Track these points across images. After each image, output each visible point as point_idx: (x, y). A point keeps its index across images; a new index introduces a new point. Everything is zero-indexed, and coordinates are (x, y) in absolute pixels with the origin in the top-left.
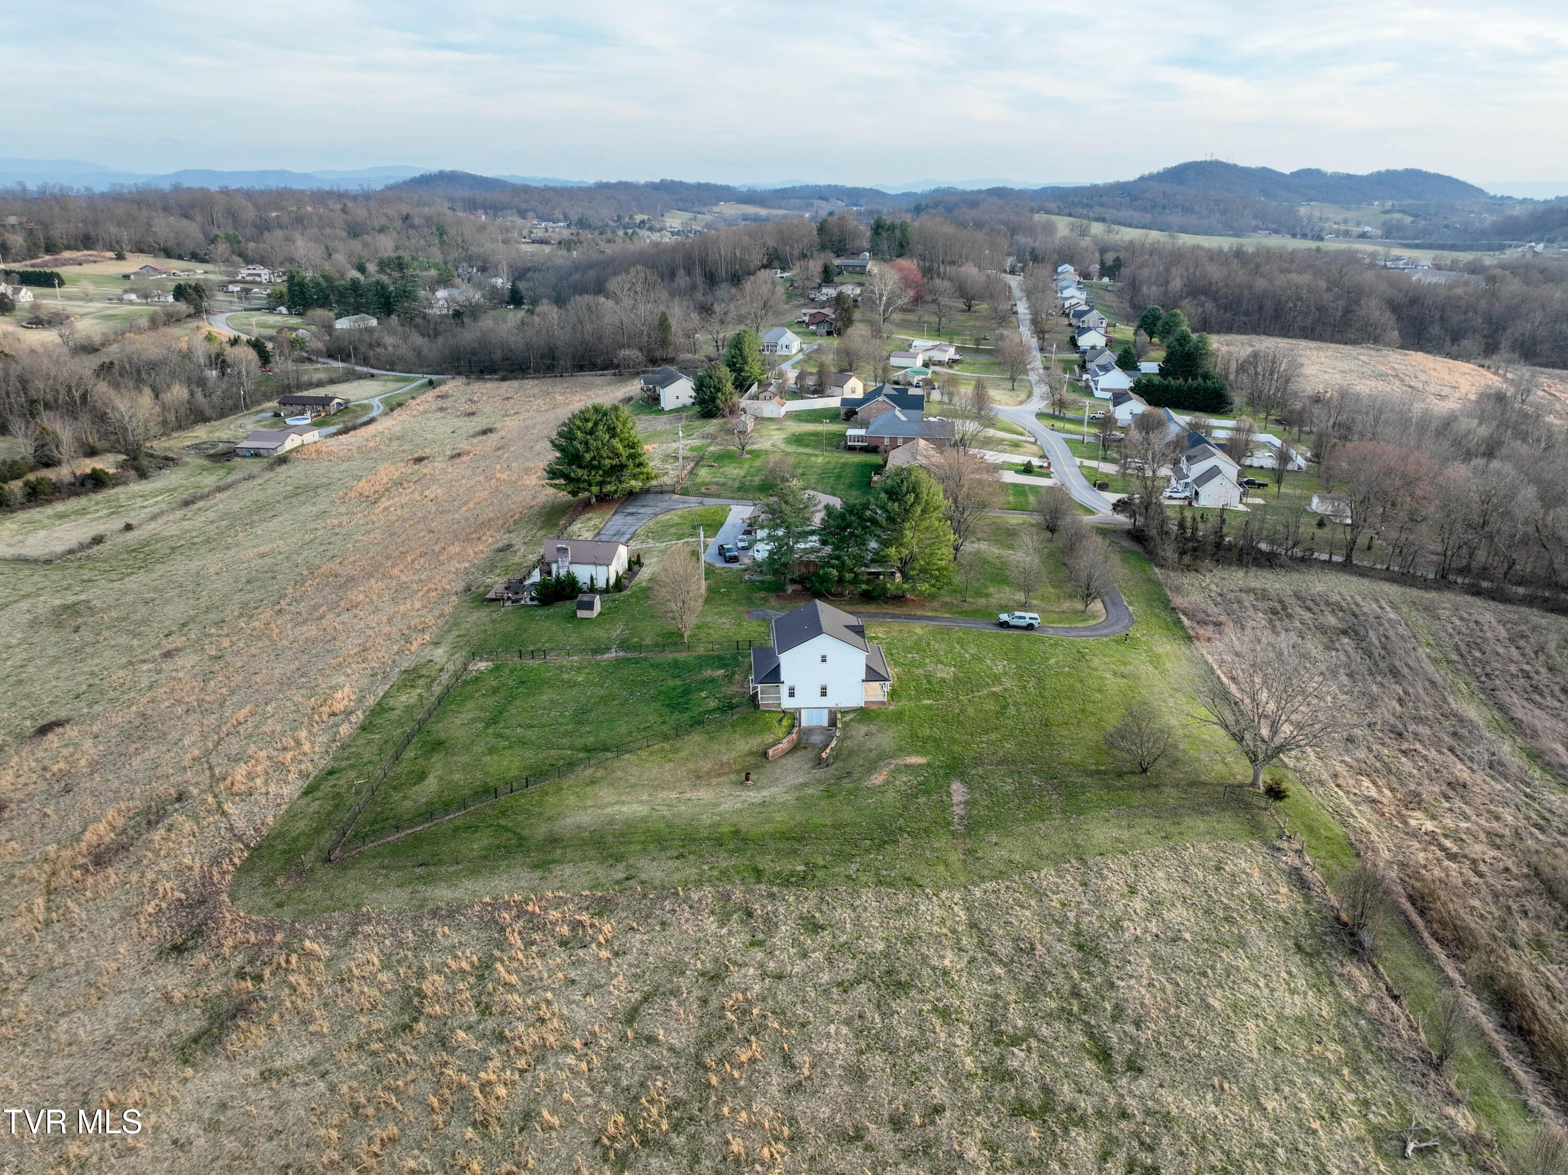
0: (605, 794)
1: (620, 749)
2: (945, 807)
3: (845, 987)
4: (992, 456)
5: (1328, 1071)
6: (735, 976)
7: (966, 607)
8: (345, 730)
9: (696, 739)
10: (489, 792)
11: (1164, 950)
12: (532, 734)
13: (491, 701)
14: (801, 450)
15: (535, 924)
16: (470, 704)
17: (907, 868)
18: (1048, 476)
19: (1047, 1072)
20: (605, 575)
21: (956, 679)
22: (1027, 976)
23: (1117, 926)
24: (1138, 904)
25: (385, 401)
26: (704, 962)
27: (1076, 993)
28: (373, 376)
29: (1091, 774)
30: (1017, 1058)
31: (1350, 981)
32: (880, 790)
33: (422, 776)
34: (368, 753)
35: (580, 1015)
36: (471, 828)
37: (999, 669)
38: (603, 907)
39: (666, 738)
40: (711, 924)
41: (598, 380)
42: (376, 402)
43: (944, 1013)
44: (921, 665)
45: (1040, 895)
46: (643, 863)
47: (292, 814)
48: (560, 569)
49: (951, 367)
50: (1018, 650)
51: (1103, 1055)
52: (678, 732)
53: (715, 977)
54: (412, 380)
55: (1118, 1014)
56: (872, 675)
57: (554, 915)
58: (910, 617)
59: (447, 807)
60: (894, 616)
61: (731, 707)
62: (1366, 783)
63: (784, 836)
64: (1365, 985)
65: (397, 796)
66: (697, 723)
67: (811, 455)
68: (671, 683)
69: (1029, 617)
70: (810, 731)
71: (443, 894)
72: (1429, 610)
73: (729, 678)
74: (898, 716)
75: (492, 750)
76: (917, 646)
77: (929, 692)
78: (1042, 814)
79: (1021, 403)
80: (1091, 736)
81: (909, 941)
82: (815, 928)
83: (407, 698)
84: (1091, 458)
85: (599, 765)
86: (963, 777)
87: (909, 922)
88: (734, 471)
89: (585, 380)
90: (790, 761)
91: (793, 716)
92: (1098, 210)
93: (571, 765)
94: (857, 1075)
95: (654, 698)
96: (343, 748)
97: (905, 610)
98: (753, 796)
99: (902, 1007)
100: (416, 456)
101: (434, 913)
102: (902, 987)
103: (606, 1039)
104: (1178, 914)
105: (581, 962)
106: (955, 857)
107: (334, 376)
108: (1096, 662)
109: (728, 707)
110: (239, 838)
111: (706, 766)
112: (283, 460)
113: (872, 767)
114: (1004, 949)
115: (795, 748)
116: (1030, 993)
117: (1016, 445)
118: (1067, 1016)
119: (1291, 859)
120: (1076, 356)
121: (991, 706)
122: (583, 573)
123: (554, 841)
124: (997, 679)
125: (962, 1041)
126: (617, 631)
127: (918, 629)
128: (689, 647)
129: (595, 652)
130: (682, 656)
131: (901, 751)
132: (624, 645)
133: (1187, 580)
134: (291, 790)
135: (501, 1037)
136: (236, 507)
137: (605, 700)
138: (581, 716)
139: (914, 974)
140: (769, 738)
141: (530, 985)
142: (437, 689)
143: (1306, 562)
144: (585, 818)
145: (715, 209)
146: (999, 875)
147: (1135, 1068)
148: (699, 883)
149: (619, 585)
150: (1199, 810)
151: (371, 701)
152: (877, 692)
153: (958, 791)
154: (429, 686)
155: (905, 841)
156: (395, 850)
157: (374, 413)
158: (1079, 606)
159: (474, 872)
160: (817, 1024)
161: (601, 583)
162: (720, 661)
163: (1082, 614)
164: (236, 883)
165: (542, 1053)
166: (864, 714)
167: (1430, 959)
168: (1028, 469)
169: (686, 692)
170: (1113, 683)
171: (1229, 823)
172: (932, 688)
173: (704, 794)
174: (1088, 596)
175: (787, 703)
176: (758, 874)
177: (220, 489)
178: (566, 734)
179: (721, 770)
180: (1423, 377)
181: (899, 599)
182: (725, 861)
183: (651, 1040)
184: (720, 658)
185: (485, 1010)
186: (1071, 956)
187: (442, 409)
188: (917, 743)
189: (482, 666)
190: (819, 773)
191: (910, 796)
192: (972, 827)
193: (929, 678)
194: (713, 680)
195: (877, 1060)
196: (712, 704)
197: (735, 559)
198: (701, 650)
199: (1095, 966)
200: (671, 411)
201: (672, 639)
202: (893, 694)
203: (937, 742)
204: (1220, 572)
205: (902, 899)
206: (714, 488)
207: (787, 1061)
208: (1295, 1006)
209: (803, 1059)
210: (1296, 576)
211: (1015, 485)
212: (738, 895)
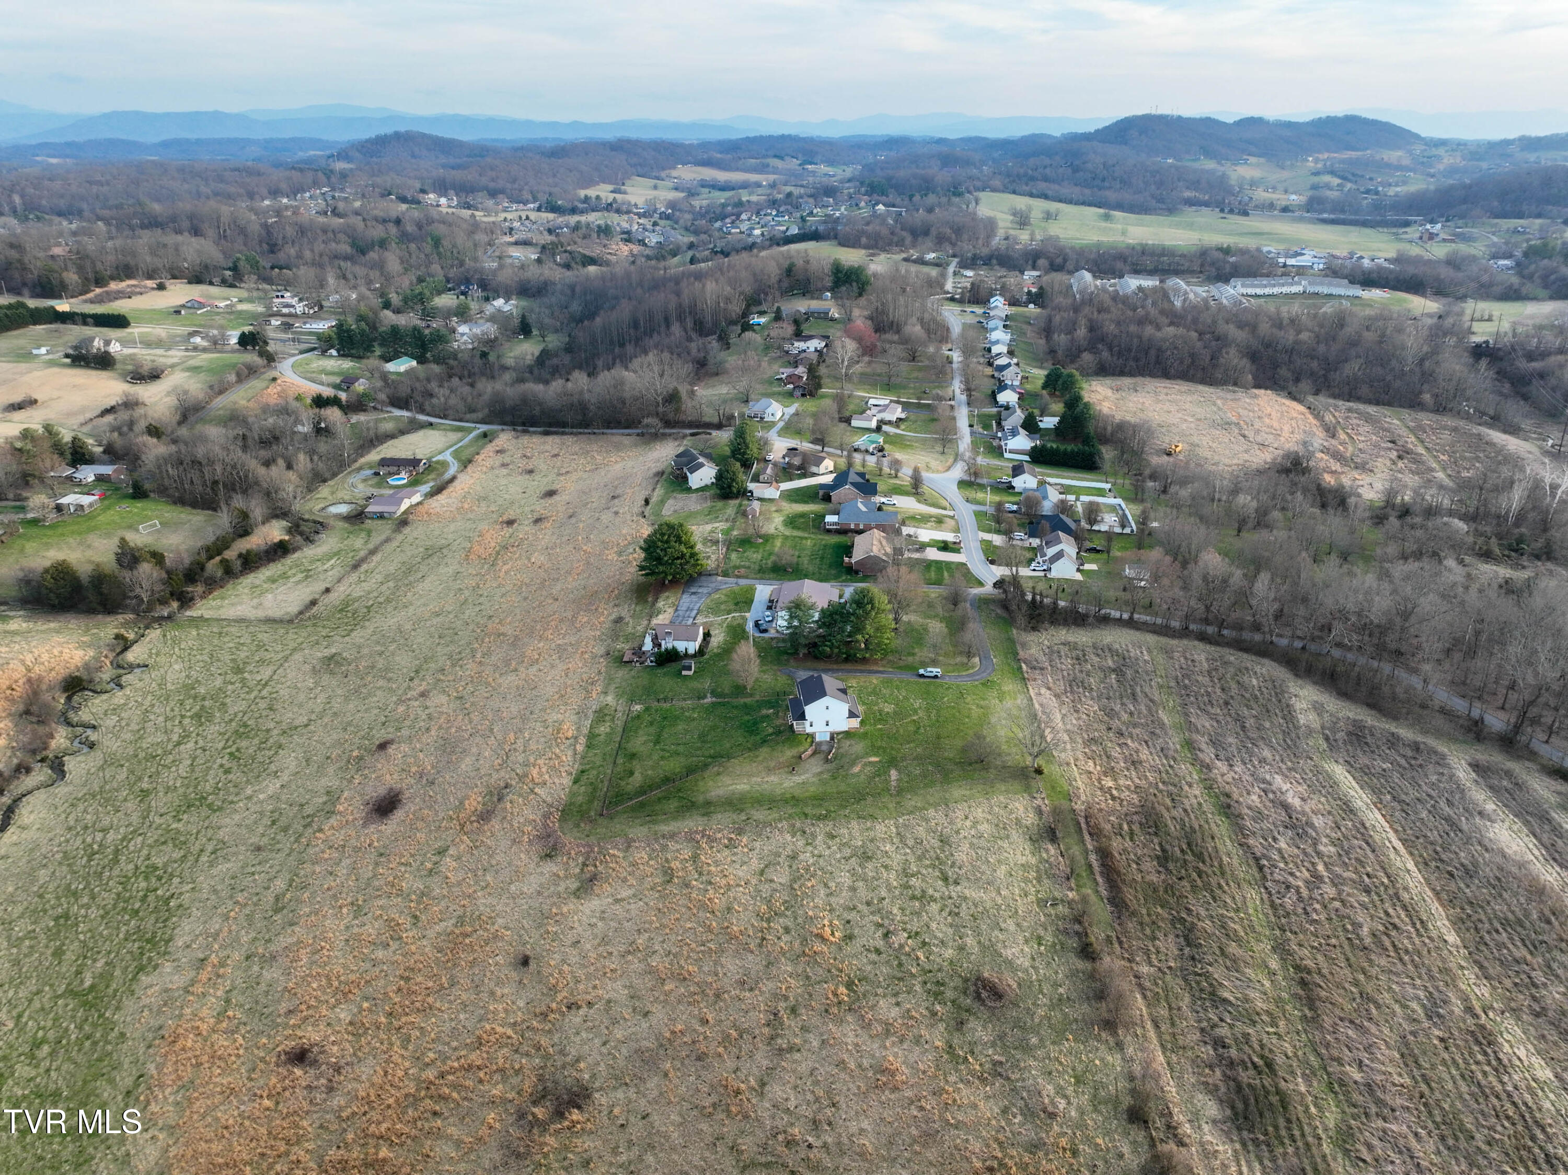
0: (726, 780)
1: (729, 757)
2: (887, 781)
3: (846, 859)
4: (925, 535)
5: (1026, 880)
6: (802, 857)
7: (901, 663)
8: (580, 748)
9: (764, 751)
10: (667, 780)
11: (975, 841)
12: (681, 749)
13: (652, 730)
14: (796, 533)
15: (711, 840)
16: (641, 732)
17: (871, 811)
18: (957, 551)
19: (924, 885)
20: (693, 647)
21: (895, 713)
22: (919, 852)
23: (958, 832)
24: (968, 823)
25: (456, 455)
26: (788, 851)
27: (938, 858)
28: (431, 424)
29: (956, 764)
30: (913, 881)
31: (1047, 851)
32: (857, 775)
33: (631, 773)
34: (598, 761)
35: (741, 874)
36: (667, 798)
37: (917, 705)
38: (740, 832)
39: (750, 750)
40: (788, 837)
41: (627, 441)
42: (447, 456)
43: (886, 867)
44: (877, 704)
45: (927, 820)
46: (753, 812)
47: (572, 794)
48: (667, 644)
49: (898, 427)
50: (928, 693)
51: (945, 879)
52: (756, 747)
53: (794, 857)
54: (469, 430)
55: (953, 864)
56: (852, 715)
57: (719, 835)
58: (870, 672)
59: (651, 788)
60: (862, 671)
61: (780, 732)
62: (1091, 763)
63: (815, 798)
64: (1052, 852)
65: (623, 783)
66: (764, 741)
67: (802, 538)
68: (746, 718)
69: (936, 671)
70: (820, 743)
71: (664, 828)
72: (1168, 653)
73: (777, 714)
74: (865, 735)
75: (662, 758)
76: (875, 692)
77: (880, 720)
78: (932, 783)
79: (949, 468)
80: (959, 743)
81: (872, 841)
82: (833, 837)
83: (603, 729)
84: (989, 531)
85: (720, 765)
86: (896, 767)
87: (872, 834)
88: (755, 556)
89: (616, 439)
90: (812, 760)
91: (812, 736)
92: (1042, 186)
93: (706, 766)
94: (853, 889)
95: (739, 727)
96: (583, 758)
97: (868, 667)
98: (798, 779)
99: (870, 865)
100: (505, 518)
101: (664, 836)
102: (869, 858)
103: (754, 882)
104: (984, 827)
105: (735, 854)
106: (891, 806)
107: (401, 426)
108: (969, 699)
109: (778, 733)
110: (551, 806)
111: (772, 764)
112: (403, 522)
113: (853, 763)
114: (911, 842)
115: (815, 753)
116: (919, 859)
117: (940, 521)
118: (934, 867)
119: (1038, 802)
120: (995, 410)
121: (912, 728)
122: (681, 646)
123: (708, 803)
124: (915, 711)
125: (893, 875)
126: (707, 684)
127: (875, 680)
128: (751, 695)
129: (699, 698)
130: (748, 700)
131: (867, 755)
132: (714, 693)
133: (1031, 638)
134: (567, 781)
135: (710, 883)
136: (392, 569)
137: (714, 728)
138: (702, 737)
139: (874, 853)
140: (802, 749)
141: (717, 863)
142: (620, 723)
143: (1105, 621)
144: (720, 792)
145: (674, 173)
146: (911, 813)
147: (956, 883)
148: (780, 820)
149: (701, 652)
150: (1003, 780)
151: (585, 731)
152: (855, 723)
153: (894, 774)
154: (613, 720)
155: (870, 799)
156: (633, 809)
157: (452, 471)
158: (965, 660)
159: (675, 818)
160: (837, 873)
161: (691, 651)
162: (770, 704)
163: (965, 666)
164: (561, 827)
165: (729, 886)
166: (848, 734)
167: (1083, 841)
168: (945, 547)
169: (755, 723)
170: (975, 712)
171: (1017, 786)
172: (882, 718)
173: (773, 779)
174: (969, 655)
175: (809, 730)
176: (806, 815)
177: (373, 552)
178: (700, 749)
179: (779, 767)
180: (1257, 425)
181: (864, 660)
182: (790, 811)
183: (772, 881)
184: (769, 702)
185: (700, 874)
186: (937, 844)
187: (504, 465)
188: (875, 750)
189: (638, 707)
190: (828, 766)
191: (871, 778)
192: (900, 791)
193: (880, 711)
194: (768, 716)
195: (861, 884)
196: (771, 730)
197: (765, 631)
198: (757, 697)
199: (947, 848)
200: (697, 490)
201: (739, 690)
202: (862, 722)
203: (884, 749)
204: (1052, 631)
205: (869, 824)
206: (743, 570)
207: (826, 885)
208: (1022, 860)
209: (832, 885)
210: (1097, 631)
211: (937, 562)
212: (798, 825)
